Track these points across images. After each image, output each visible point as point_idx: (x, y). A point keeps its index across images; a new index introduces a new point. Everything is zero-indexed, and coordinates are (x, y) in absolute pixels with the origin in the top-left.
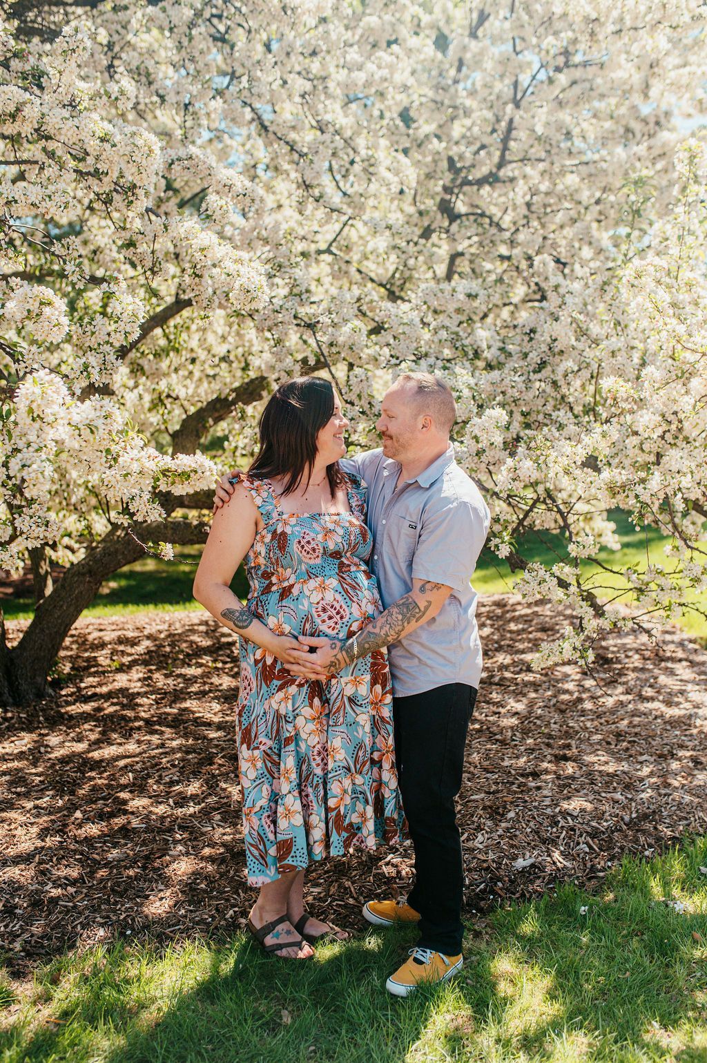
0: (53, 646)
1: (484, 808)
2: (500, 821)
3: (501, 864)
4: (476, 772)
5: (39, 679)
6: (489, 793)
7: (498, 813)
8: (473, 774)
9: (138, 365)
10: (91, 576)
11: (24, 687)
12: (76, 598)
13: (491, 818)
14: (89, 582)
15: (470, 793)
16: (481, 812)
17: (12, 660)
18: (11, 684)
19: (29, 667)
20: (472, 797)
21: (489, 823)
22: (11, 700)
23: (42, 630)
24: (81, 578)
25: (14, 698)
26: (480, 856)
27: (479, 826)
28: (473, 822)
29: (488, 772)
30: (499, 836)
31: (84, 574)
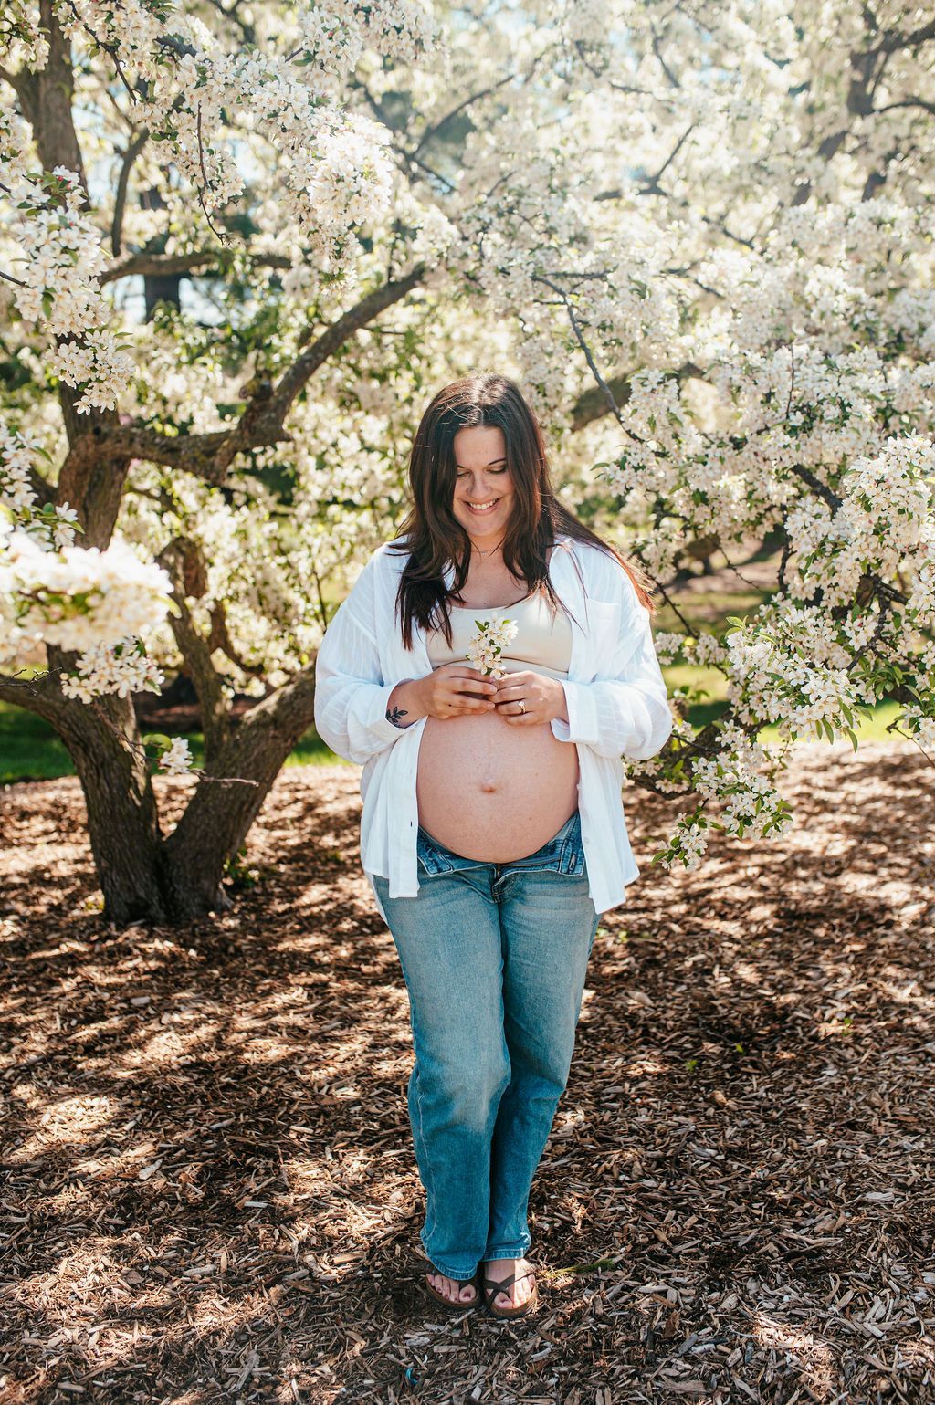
0: (224, 835)
1: (892, 1229)
2: (922, 1265)
3: (918, 1384)
4: (881, 1131)
5: (206, 884)
6: (903, 1187)
7: (918, 1245)
8: (877, 1138)
9: (352, 393)
10: (276, 728)
11: (182, 895)
12: (256, 761)
13: (905, 1257)
14: (274, 737)
15: (866, 1183)
16: (884, 1238)
17: (164, 854)
18: (163, 890)
19: (188, 867)
20: (871, 1196)
21: (899, 1270)
22: (162, 915)
23: (206, 810)
24: (262, 731)
25: (167, 912)
26: (873, 1359)
27: (877, 1275)
28: (867, 1263)
29: (906, 1132)
30: (919, 1306)
31: (265, 726)
